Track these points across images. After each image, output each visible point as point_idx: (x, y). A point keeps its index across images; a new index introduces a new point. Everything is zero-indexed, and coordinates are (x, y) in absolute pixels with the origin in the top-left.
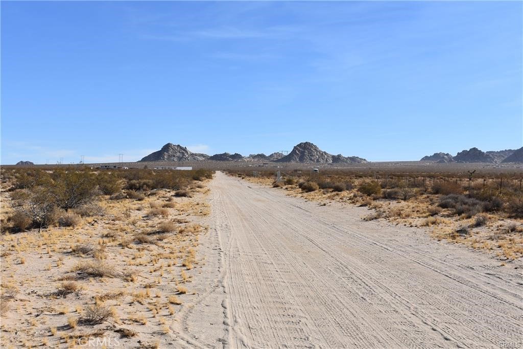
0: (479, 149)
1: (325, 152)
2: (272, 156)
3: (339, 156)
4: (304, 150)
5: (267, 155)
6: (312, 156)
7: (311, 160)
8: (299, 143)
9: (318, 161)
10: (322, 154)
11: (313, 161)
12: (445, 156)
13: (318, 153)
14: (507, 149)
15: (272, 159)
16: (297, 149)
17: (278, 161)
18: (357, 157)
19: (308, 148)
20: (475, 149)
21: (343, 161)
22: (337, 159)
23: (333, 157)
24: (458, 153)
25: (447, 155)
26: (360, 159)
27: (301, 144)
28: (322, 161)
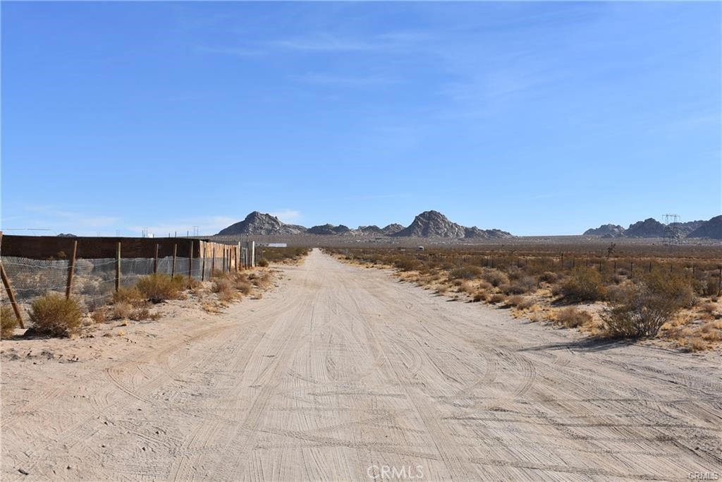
0: (657, 221)
1: (455, 224)
2: (387, 228)
3: (474, 228)
4: (429, 221)
5: (381, 227)
6: (439, 228)
7: (438, 233)
8: (422, 212)
9: (446, 235)
10: (452, 226)
11: (440, 235)
12: (616, 230)
13: (447, 225)
14: (697, 220)
15: (387, 233)
16: (419, 219)
17: (395, 235)
18: (499, 231)
19: (433, 219)
20: (651, 221)
21: (479, 235)
22: (471, 232)
23: (466, 230)
24: (631, 226)
25: (618, 227)
26: (502, 232)
27: (424, 213)
28: (451, 235)
